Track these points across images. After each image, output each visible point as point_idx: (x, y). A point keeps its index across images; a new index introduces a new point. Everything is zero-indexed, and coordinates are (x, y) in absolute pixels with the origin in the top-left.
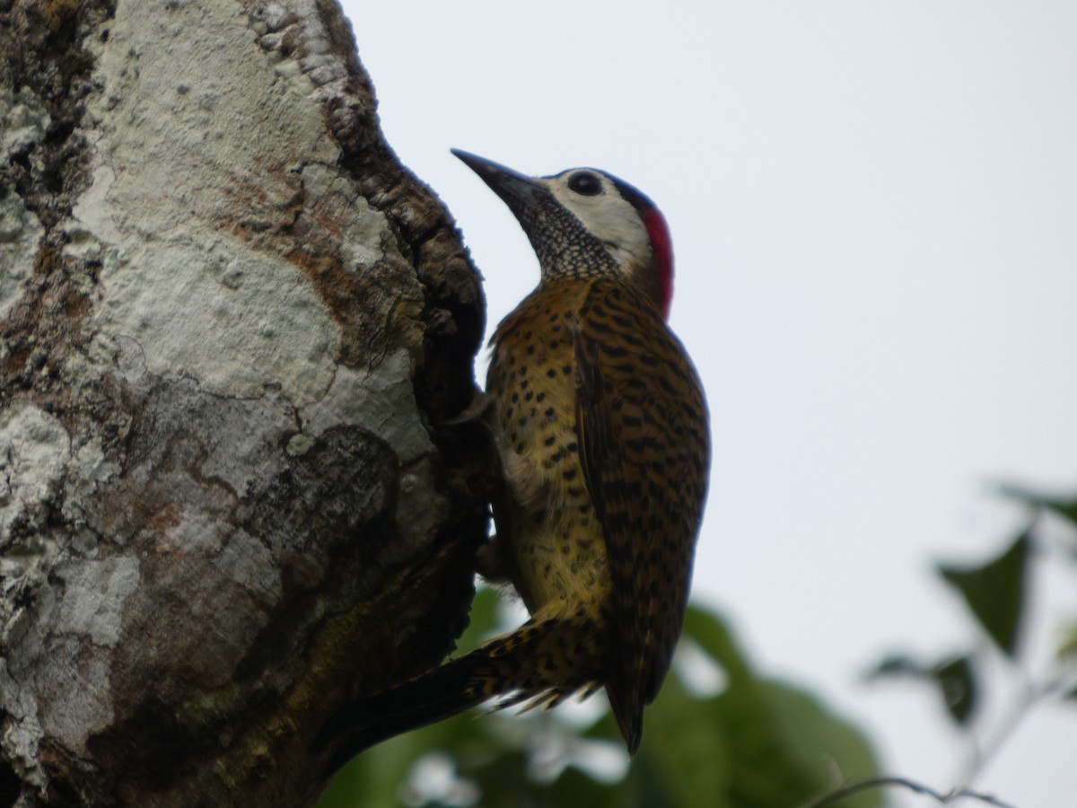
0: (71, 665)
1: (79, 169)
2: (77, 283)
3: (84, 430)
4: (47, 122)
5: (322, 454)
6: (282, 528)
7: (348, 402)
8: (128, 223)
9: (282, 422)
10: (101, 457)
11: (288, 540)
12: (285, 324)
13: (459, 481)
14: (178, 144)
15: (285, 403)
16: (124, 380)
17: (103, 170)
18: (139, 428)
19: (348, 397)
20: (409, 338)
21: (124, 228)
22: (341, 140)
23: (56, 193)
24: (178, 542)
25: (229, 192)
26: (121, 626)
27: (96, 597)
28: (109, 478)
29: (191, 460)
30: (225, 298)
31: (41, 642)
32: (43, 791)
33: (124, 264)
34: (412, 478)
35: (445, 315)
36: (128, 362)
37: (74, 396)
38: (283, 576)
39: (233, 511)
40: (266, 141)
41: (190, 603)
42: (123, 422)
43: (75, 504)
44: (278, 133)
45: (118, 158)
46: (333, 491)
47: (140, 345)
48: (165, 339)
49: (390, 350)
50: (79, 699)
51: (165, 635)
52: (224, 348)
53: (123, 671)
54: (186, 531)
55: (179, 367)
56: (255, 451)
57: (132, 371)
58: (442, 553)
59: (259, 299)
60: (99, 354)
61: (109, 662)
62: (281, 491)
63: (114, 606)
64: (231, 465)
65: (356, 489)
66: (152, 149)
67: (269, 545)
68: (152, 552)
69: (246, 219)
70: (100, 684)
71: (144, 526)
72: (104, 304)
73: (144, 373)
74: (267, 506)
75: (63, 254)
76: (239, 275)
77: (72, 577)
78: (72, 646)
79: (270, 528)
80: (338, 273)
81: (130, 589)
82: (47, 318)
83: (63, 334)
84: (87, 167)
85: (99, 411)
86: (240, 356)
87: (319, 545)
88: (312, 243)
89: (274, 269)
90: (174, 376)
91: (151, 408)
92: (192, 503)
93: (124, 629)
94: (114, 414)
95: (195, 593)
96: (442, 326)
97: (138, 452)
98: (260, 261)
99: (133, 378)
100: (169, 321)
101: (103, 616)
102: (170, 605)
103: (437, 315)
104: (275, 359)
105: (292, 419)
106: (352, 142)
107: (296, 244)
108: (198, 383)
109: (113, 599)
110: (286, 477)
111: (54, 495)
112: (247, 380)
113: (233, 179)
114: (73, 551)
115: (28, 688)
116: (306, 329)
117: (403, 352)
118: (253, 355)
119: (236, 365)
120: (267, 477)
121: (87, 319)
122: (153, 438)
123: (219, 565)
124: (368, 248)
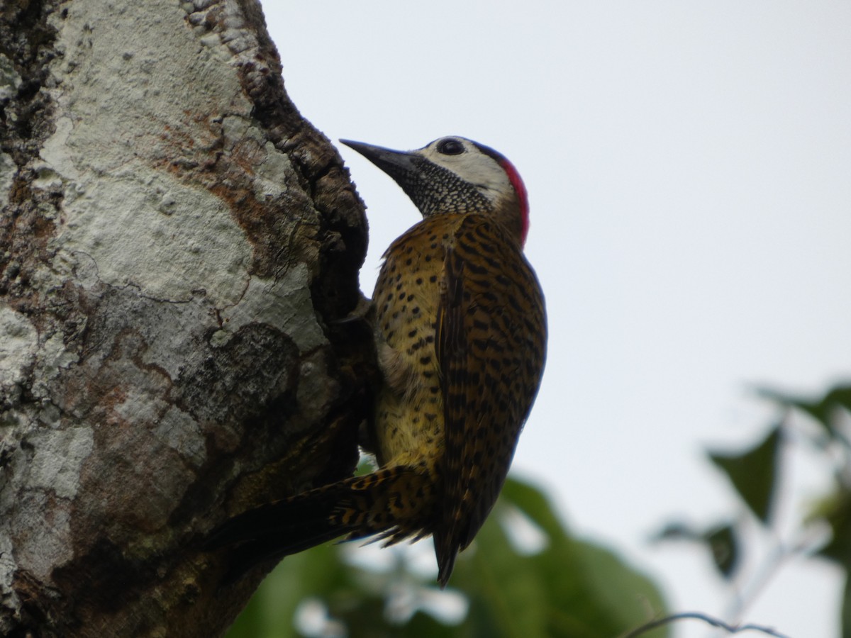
0: (39, 512)
1: (45, 120)
2: (43, 210)
3: (49, 327)
4: (19, 82)
5: (238, 346)
6: (206, 404)
7: (259, 305)
8: (84, 162)
9: (207, 320)
10: (63, 348)
11: (211, 415)
12: (209, 243)
13: (347, 368)
14: (123, 100)
15: (209, 306)
16: (81, 287)
17: (64, 120)
18: (93, 325)
19: (259, 301)
20: (308, 254)
21: (81, 167)
22: (254, 97)
23: (26, 139)
24: (124, 416)
25: (164, 138)
26: (79, 482)
27: (59, 460)
28: (70, 364)
29: (135, 351)
30: (161, 222)
31: (15, 495)
32: (17, 612)
33: (81, 195)
34: (310, 365)
35: (336, 235)
36: (84, 273)
37: (41, 299)
38: (207, 443)
39: (168, 391)
40: (193, 97)
41: (134, 464)
42: (80, 321)
43: (42, 386)
44: (203, 91)
45: (76, 111)
46: (247, 375)
47: (93, 259)
48: (113, 255)
49: (293, 264)
50: (46, 540)
51: (114, 489)
52: (161, 262)
53: (81, 518)
54: (130, 407)
55: (125, 277)
56: (185, 344)
57: (87, 280)
58: (333, 425)
59: (189, 224)
60: (60, 267)
61: (69, 511)
62: (206, 375)
63: (73, 466)
64: (166, 354)
65: (265, 374)
66: (103, 104)
67: (196, 418)
68: (104, 424)
69: (178, 159)
70: (62, 528)
71: (97, 404)
72: (65, 227)
73: (97, 282)
74: (195, 387)
75: (32, 187)
76: (172, 204)
77: (40, 443)
78: (40, 498)
79: (197, 405)
80: (251, 203)
81: (86, 453)
82: (20, 237)
83: (33, 250)
84: (50, 118)
85: (60, 312)
86: (173, 269)
87: (236, 418)
88: (230, 179)
89: (200, 199)
90: (121, 285)
91: (103, 309)
92: (135, 385)
93: (81, 484)
94: (73, 314)
95: (138, 456)
96: (334, 245)
97: (92, 344)
98: (189, 193)
99: (88, 285)
100: (117, 240)
101: (65, 474)
102: (117, 466)
103: (329, 236)
104: (201, 271)
105: (214, 319)
106: (262, 99)
107: (218, 179)
108: (140, 290)
109: (72, 460)
110: (209, 364)
111: (25, 378)
112: (179, 287)
113: (168, 128)
114: (41, 423)
115: (5, 531)
116: (226, 247)
117: (303, 265)
118: (184, 268)
119: (170, 275)
120: (195, 364)
121: (52, 239)
122: (104, 333)
123: (156, 434)
124: (275, 182)
